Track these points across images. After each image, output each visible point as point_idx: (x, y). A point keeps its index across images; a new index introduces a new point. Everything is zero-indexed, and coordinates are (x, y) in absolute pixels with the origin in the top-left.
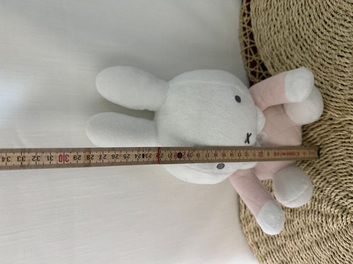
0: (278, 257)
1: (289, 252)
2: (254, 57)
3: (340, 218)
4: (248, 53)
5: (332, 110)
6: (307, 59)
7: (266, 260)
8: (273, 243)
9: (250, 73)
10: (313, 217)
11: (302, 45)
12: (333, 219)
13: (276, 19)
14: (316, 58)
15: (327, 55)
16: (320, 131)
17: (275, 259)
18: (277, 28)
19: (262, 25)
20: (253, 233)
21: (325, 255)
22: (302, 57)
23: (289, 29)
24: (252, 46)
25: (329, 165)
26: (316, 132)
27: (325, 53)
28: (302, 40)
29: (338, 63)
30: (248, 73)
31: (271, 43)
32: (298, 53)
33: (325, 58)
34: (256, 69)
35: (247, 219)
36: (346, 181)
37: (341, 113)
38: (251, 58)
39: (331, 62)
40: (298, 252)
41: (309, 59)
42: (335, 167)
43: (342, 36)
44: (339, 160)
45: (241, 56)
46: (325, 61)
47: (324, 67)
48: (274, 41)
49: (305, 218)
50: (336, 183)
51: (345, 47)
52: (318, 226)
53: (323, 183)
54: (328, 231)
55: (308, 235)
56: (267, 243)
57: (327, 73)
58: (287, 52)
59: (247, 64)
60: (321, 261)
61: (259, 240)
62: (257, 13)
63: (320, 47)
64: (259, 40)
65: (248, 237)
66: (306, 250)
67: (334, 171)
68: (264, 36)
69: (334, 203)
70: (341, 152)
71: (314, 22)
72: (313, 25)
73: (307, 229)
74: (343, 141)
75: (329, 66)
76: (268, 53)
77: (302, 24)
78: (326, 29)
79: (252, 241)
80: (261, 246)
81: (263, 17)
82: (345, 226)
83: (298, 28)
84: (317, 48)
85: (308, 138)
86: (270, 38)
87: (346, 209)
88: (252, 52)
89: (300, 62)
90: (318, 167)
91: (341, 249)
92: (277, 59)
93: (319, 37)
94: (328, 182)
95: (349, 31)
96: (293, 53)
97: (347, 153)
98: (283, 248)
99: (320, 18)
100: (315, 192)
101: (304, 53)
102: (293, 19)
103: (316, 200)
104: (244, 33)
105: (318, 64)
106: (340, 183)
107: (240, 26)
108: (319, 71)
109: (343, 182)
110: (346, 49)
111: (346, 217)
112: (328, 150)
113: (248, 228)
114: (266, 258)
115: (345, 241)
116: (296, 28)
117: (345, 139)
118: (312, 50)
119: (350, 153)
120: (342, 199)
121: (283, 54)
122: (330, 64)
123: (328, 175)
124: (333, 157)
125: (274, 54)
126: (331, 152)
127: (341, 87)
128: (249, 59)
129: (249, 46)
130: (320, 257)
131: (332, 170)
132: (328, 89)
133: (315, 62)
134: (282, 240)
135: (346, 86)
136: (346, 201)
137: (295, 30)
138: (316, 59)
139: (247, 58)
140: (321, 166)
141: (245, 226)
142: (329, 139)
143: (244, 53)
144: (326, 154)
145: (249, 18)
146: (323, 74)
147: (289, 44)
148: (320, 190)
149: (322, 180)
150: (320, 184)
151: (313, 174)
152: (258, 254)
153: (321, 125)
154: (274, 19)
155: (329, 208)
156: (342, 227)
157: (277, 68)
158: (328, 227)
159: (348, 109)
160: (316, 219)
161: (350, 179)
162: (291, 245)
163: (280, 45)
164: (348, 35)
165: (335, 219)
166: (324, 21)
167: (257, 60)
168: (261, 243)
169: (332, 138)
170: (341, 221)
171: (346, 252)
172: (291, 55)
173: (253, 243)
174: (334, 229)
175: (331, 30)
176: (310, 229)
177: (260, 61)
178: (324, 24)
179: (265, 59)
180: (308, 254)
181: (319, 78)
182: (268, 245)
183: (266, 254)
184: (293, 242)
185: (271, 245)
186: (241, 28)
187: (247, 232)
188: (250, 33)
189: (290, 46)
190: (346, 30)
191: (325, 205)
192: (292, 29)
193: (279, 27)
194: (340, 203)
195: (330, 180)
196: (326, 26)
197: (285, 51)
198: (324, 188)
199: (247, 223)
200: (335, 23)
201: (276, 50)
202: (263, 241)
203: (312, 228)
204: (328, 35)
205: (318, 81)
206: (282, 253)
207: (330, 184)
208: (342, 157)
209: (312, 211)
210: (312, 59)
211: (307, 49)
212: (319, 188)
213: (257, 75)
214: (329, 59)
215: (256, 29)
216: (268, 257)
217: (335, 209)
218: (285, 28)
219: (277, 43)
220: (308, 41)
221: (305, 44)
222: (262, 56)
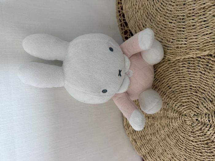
0: (148, 147)
1: (153, 144)
2: (126, 28)
3: (178, 119)
4: (123, 26)
5: (168, 54)
6: (153, 26)
7: (141, 149)
8: (145, 139)
9: (124, 38)
10: (164, 120)
11: (150, 18)
12: (175, 120)
13: (136, 4)
15: (164, 22)
16: (163, 68)
17: (146, 148)
19: (129, 8)
20: (132, 133)
21: (173, 142)
22: (151, 25)
23: (143, 10)
24: (124, 21)
25: (170, 88)
26: (161, 69)
28: (150, 15)
29: (169, 26)
30: (123, 38)
31: (134, 19)
32: (149, 23)
33: (163, 25)
34: (128, 35)
35: (128, 125)
36: (180, 96)
37: (173, 56)
39: (166, 26)
40: (159, 142)
42: (173, 89)
43: (171, 11)
44: (175, 84)
45: (118, 28)
46: (163, 26)
47: (163, 30)
48: (136, 17)
49: (160, 121)
50: (175, 98)
51: (173, 17)
52: (168, 125)
53: (168, 99)
54: (173, 127)
55: (163, 131)
56: (141, 139)
57: (164, 33)
58: (143, 23)
59: (123, 33)
60: (171, 146)
61: (136, 137)
62: (125, 2)
63: (160, 18)
64: (127, 17)
65: (129, 136)
66: (163, 141)
67: (173, 91)
69: (175, 110)
70: (176, 79)
71: (156, 4)
72: (156, 6)
73: (162, 128)
74: (176, 72)
75: (165, 29)
76: (133, 25)
77: (150, 6)
78: (162, 8)
79: (132, 138)
80: (137, 141)
81: (128, 4)
82: (182, 123)
83: (148, 8)
84: (158, 19)
85: (157, 73)
86: (134, 16)
87: (181, 113)
88: (125, 26)
90: (164, 90)
91: (181, 137)
92: (138, 28)
93: (159, 12)
94: (170, 98)
95: (174, 7)
96: (146, 23)
97: (179, 80)
98: (150, 141)
99: (159, 1)
100: (164, 105)
101: (152, 23)
102: (145, 4)
103: (165, 110)
104: (119, 14)
105: (159, 29)
106: (177, 98)
107: (117, 10)
108: (160, 32)
109: (179, 97)
110: (173, 18)
111: (182, 118)
112: (168, 79)
113: (129, 131)
114: (141, 148)
115: (182, 132)
116: (147, 9)
117: (177, 71)
118: (156, 20)
119: (180, 80)
120: (178, 107)
121: (141, 24)
122: (165, 28)
123: (170, 94)
124: (172, 83)
125: (136, 25)
126: (170, 80)
127: (172, 41)
128: (123, 29)
129: (122, 22)
130: (170, 144)
131: (172, 91)
132: (165, 43)
133: (158, 27)
134: (149, 136)
135: (175, 39)
136: (181, 108)
137: (146, 10)
138: (158, 25)
139: (122, 29)
140: (165, 89)
141: (127, 130)
142: (169, 72)
143: (120, 26)
144: (167, 82)
145: (121, 5)
146: (163, 34)
147: (144, 18)
148: (167, 103)
149: (167, 97)
150: (166, 100)
151: (162, 94)
152: (136, 146)
153: (164, 64)
154: (135, 4)
155: (172, 113)
156: (180, 124)
158: (173, 125)
159: (177, 53)
160: (166, 121)
161: (182, 95)
162: (154, 139)
163: (139, 20)
164: (173, 10)
165: (176, 119)
166: (161, 3)
167: (128, 30)
168: (137, 140)
169: (170, 72)
170: (179, 121)
171: (183, 139)
172: (146, 25)
173: (132, 140)
174: (176, 126)
175: (165, 8)
176: (164, 128)
177: (130, 30)
178: (161, 4)
179: (132, 29)
180: (164, 143)
181: (160, 37)
182: (141, 141)
183: (141, 146)
184: (155, 137)
185: (143, 140)
186: (117, 11)
187: (128, 133)
188: (122, 14)
189: (144, 20)
190: (172, 7)
191: (170, 112)
192: (145, 10)
193: (138, 9)
194: (178, 110)
195: (171, 97)
196: (162, 6)
197: (142, 23)
198: (169, 102)
199: (128, 128)
200: (167, 4)
201: (137, 23)
202: (138, 138)
203: (165, 127)
204: (163, 11)
205: (160, 38)
206: (150, 144)
207: (172, 99)
208: (177, 82)
209: (164, 116)
210: (156, 26)
211: (153, 20)
212: (166, 103)
214: (165, 25)
215: (125, 11)
216: (142, 148)
217: (175, 114)
218: (141, 9)
219: (137, 18)
220: (154, 16)
221: (152, 17)
222: (130, 27)
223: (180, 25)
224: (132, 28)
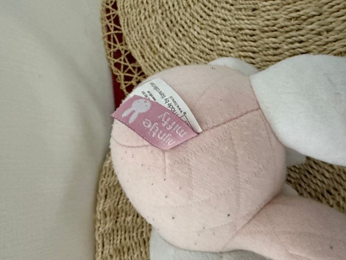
2: (118, 46)
4: (112, 40)
6: (184, 47)
9: (113, 63)
11: (177, 31)
14: (195, 44)
15: (209, 40)
18: (149, 11)
19: (131, 6)
22: (178, 44)
23: (162, 14)
24: (117, 32)
27: (205, 39)
28: (177, 25)
29: (221, 48)
30: (111, 64)
31: (141, 29)
32: (174, 40)
33: (205, 44)
34: (121, 60)
38: (115, 47)
39: (212, 48)
41: (187, 46)
45: (102, 43)
46: (205, 47)
48: (144, 26)
58: (160, 39)
59: (110, 53)
63: (200, 32)
64: (126, 25)
68: (133, 20)
71: (192, 6)
72: (191, 9)
76: (137, 40)
77: (177, 8)
78: (206, 13)
83: (173, 13)
84: (196, 33)
86: (140, 23)
88: (117, 40)
89: (175, 49)
93: (198, 21)
96: (167, 41)
101: (180, 40)
102: (167, 3)
104: (107, 15)
105: (197, 52)
116: (170, 13)
118: (190, 35)
121: (155, 41)
122: (212, 51)
125: (144, 41)
128: (112, 47)
129: (112, 32)
137: (169, 15)
139: (110, 46)
143: (106, 39)
154: (145, 2)
157: (148, 58)
163: (151, 32)
164: (230, 18)
166: (204, 4)
167: (122, 49)
172: (165, 43)
175: (211, 13)
177: (126, 51)
178: (203, 7)
179: (133, 48)
186: (104, 9)
188: (115, 16)
189: (163, 33)
190: (228, 14)
192: (166, 14)
193: (151, 10)
196: (206, 9)
197: (157, 38)
200: (215, 6)
201: (146, 37)
204: (208, 18)
210: (190, 46)
211: (184, 35)
213: (122, 67)
214: (211, 44)
215: (123, 11)
218: (157, 12)
219: (148, 29)
220: (185, 26)
221: (182, 29)
222: (129, 44)
223: (245, 46)
224: (135, 47)
